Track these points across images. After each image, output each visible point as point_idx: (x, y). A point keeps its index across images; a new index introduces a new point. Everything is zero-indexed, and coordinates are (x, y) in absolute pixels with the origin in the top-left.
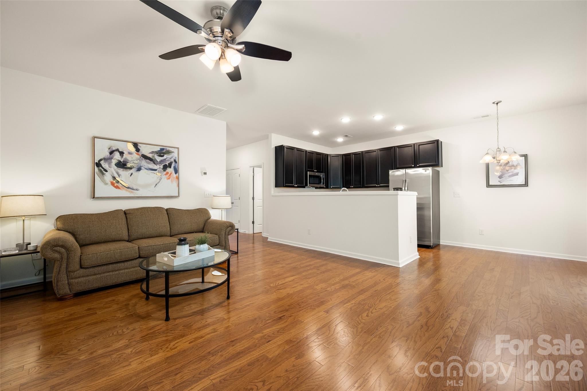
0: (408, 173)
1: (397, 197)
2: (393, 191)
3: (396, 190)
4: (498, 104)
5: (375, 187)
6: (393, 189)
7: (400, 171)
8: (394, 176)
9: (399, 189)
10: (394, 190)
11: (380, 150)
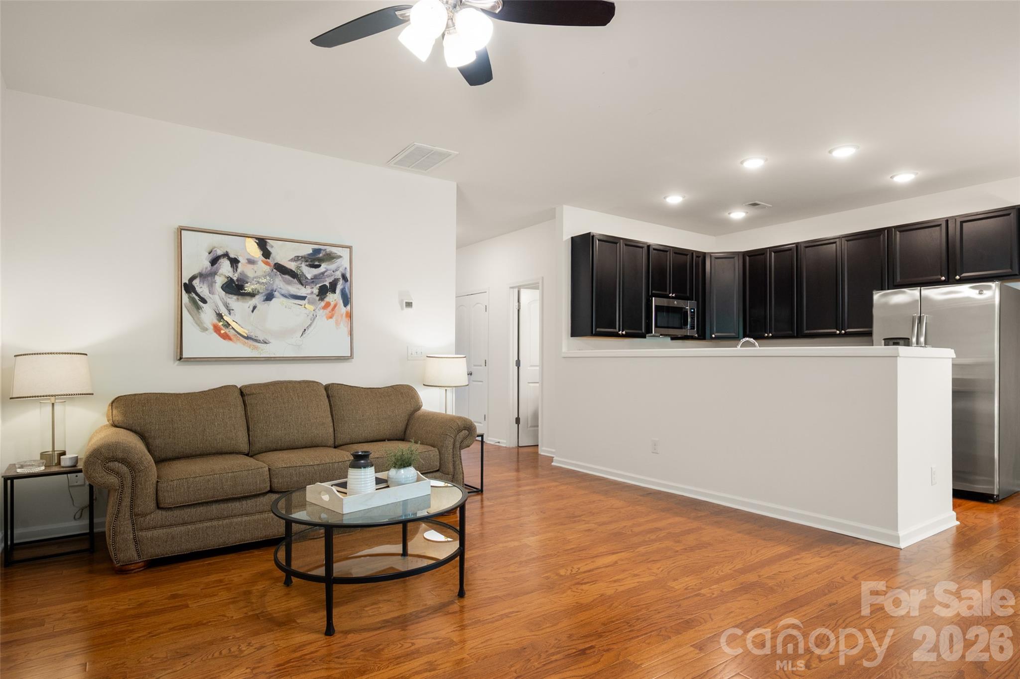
0: (928, 299)
1: (896, 361)
5: (833, 335)
6: (883, 342)
7: (904, 292)
8: (886, 306)
9: (901, 342)
10: (885, 345)
11: (847, 238)
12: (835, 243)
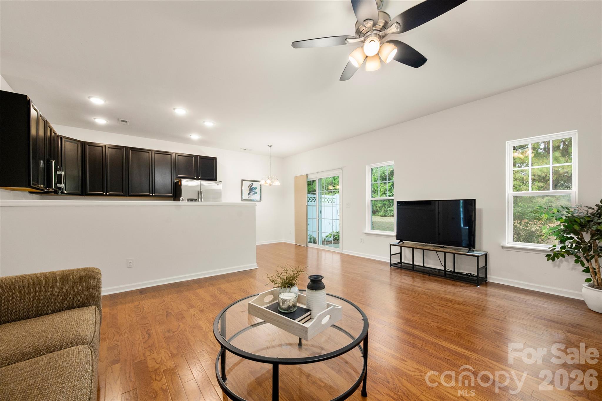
0: (203, 185)
1: (255, 208)
2: (186, 202)
3: (190, 200)
4: (271, 147)
5: (149, 196)
6: (186, 200)
7: (194, 181)
8: (186, 186)
9: (194, 200)
11: (155, 152)
12: (148, 152)
